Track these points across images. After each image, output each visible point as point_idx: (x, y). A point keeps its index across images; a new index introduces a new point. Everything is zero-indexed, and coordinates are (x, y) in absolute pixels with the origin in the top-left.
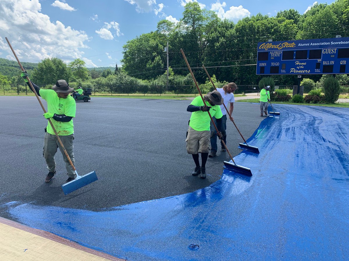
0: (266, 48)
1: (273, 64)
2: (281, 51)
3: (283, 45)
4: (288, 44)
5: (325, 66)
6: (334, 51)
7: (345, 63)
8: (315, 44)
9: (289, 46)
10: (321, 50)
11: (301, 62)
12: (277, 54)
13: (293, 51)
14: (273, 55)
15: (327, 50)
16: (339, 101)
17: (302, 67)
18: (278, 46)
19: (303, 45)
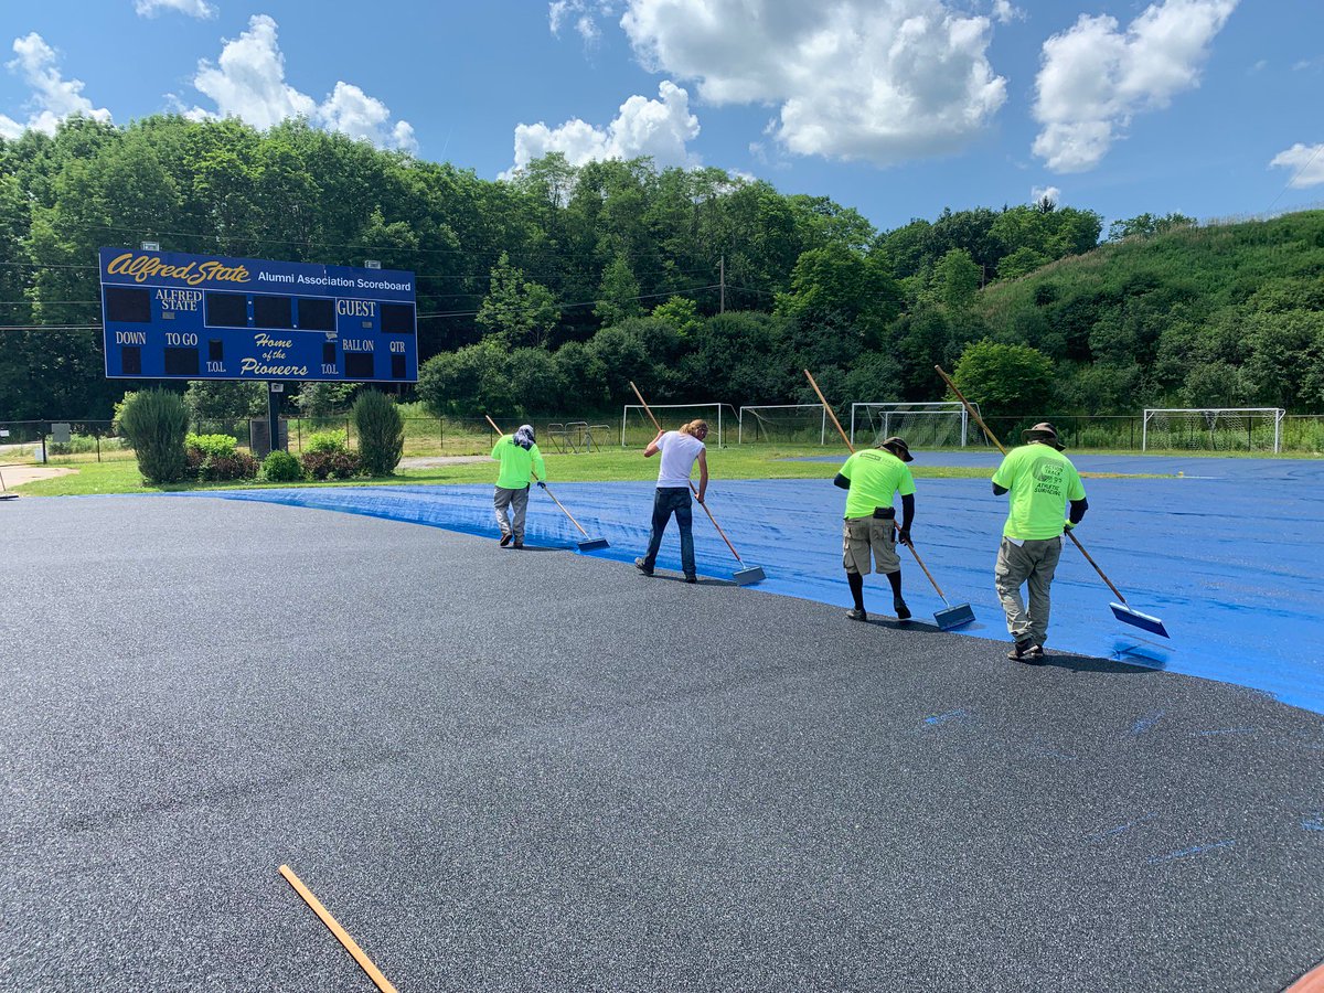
0: (139, 274)
1: (173, 339)
2: (201, 291)
3: (205, 269)
4: (223, 270)
5: (350, 356)
6: (369, 308)
7: (403, 350)
8: (313, 281)
9: (226, 277)
10: (332, 303)
11: (274, 337)
12: (187, 301)
13: (244, 298)
14: (170, 304)
15: (350, 304)
16: (405, 465)
17: (279, 355)
18: (186, 270)
19: (275, 278)
